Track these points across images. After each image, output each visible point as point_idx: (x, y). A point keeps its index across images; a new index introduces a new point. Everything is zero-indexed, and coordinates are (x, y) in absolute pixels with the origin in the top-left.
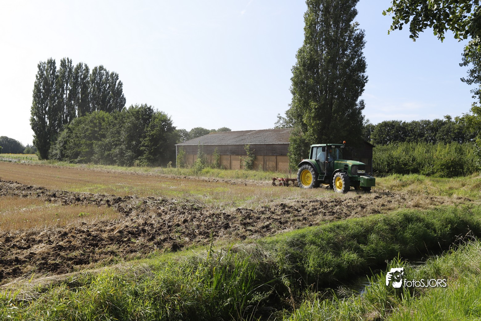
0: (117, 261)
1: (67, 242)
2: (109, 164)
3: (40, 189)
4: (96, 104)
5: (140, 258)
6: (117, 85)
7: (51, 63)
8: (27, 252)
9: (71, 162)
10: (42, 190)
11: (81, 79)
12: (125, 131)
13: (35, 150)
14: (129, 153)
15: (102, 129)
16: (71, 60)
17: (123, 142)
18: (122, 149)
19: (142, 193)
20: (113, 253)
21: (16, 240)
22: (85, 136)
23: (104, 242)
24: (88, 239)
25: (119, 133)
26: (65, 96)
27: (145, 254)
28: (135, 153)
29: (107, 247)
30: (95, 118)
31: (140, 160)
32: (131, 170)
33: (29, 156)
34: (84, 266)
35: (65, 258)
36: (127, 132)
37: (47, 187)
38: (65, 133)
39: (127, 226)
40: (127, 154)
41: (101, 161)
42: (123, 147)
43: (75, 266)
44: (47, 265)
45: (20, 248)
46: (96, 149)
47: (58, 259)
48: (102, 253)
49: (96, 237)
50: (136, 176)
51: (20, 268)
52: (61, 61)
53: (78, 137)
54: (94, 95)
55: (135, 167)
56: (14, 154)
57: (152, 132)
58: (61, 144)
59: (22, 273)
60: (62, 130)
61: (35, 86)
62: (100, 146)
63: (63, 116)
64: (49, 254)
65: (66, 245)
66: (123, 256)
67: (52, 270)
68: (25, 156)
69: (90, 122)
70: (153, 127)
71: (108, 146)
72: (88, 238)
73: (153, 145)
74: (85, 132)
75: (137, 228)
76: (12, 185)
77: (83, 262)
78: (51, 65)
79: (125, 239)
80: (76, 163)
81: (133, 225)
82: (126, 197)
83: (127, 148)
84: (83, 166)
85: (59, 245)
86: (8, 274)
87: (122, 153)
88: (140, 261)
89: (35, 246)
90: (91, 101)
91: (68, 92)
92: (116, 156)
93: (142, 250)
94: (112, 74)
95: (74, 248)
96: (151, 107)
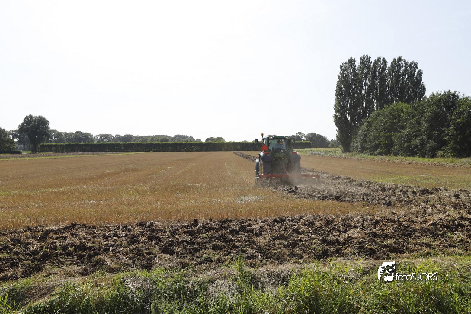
0: (434, 254)
1: (380, 229)
2: (409, 156)
3: (347, 179)
4: (395, 96)
5: (461, 255)
6: (416, 74)
7: (352, 62)
8: (345, 236)
9: (371, 154)
10: (349, 180)
11: (379, 73)
12: (426, 121)
13: (338, 144)
14: (431, 144)
15: (401, 120)
16: (370, 56)
17: (424, 132)
18: (422, 139)
19: (452, 185)
20: (428, 245)
21: (334, 224)
22: (384, 129)
23: (417, 234)
24: (400, 229)
25: (419, 123)
26: (363, 91)
27: (467, 250)
28: (437, 143)
29: (421, 239)
30: (394, 110)
31: (444, 150)
32: (434, 161)
33: (334, 149)
34: (400, 255)
35: (379, 244)
36: (429, 122)
37: (353, 177)
38: (364, 127)
39: (440, 219)
40: (429, 145)
41: (401, 152)
42: (424, 137)
43: (390, 254)
44: (364, 249)
45: (339, 231)
46: (396, 141)
47: (373, 245)
48: (416, 244)
49: (407, 227)
50: (441, 167)
51: (341, 249)
52: (361, 59)
53: (377, 130)
54: (392, 88)
55: (438, 158)
56: (322, 148)
57: (458, 120)
58: (362, 138)
59: (343, 253)
60: (362, 124)
61: (337, 85)
62: (399, 138)
63: (363, 110)
64: (365, 239)
65: (379, 233)
66: (441, 250)
67: (369, 255)
68: (331, 149)
69: (389, 114)
70: (459, 114)
71: (408, 137)
72: (399, 227)
73: (459, 134)
74: (384, 125)
75: (453, 222)
76: (323, 175)
77: (398, 251)
78: (351, 64)
79: (440, 233)
80: (376, 155)
81: (447, 218)
82: (433, 188)
83: (428, 138)
84: (383, 158)
85: (373, 232)
86: (332, 253)
87: (423, 144)
88: (462, 257)
89: (352, 231)
90: (389, 94)
91: (367, 87)
92: (417, 147)
93: (463, 246)
94: (412, 63)
95: (387, 236)
96: (455, 92)
